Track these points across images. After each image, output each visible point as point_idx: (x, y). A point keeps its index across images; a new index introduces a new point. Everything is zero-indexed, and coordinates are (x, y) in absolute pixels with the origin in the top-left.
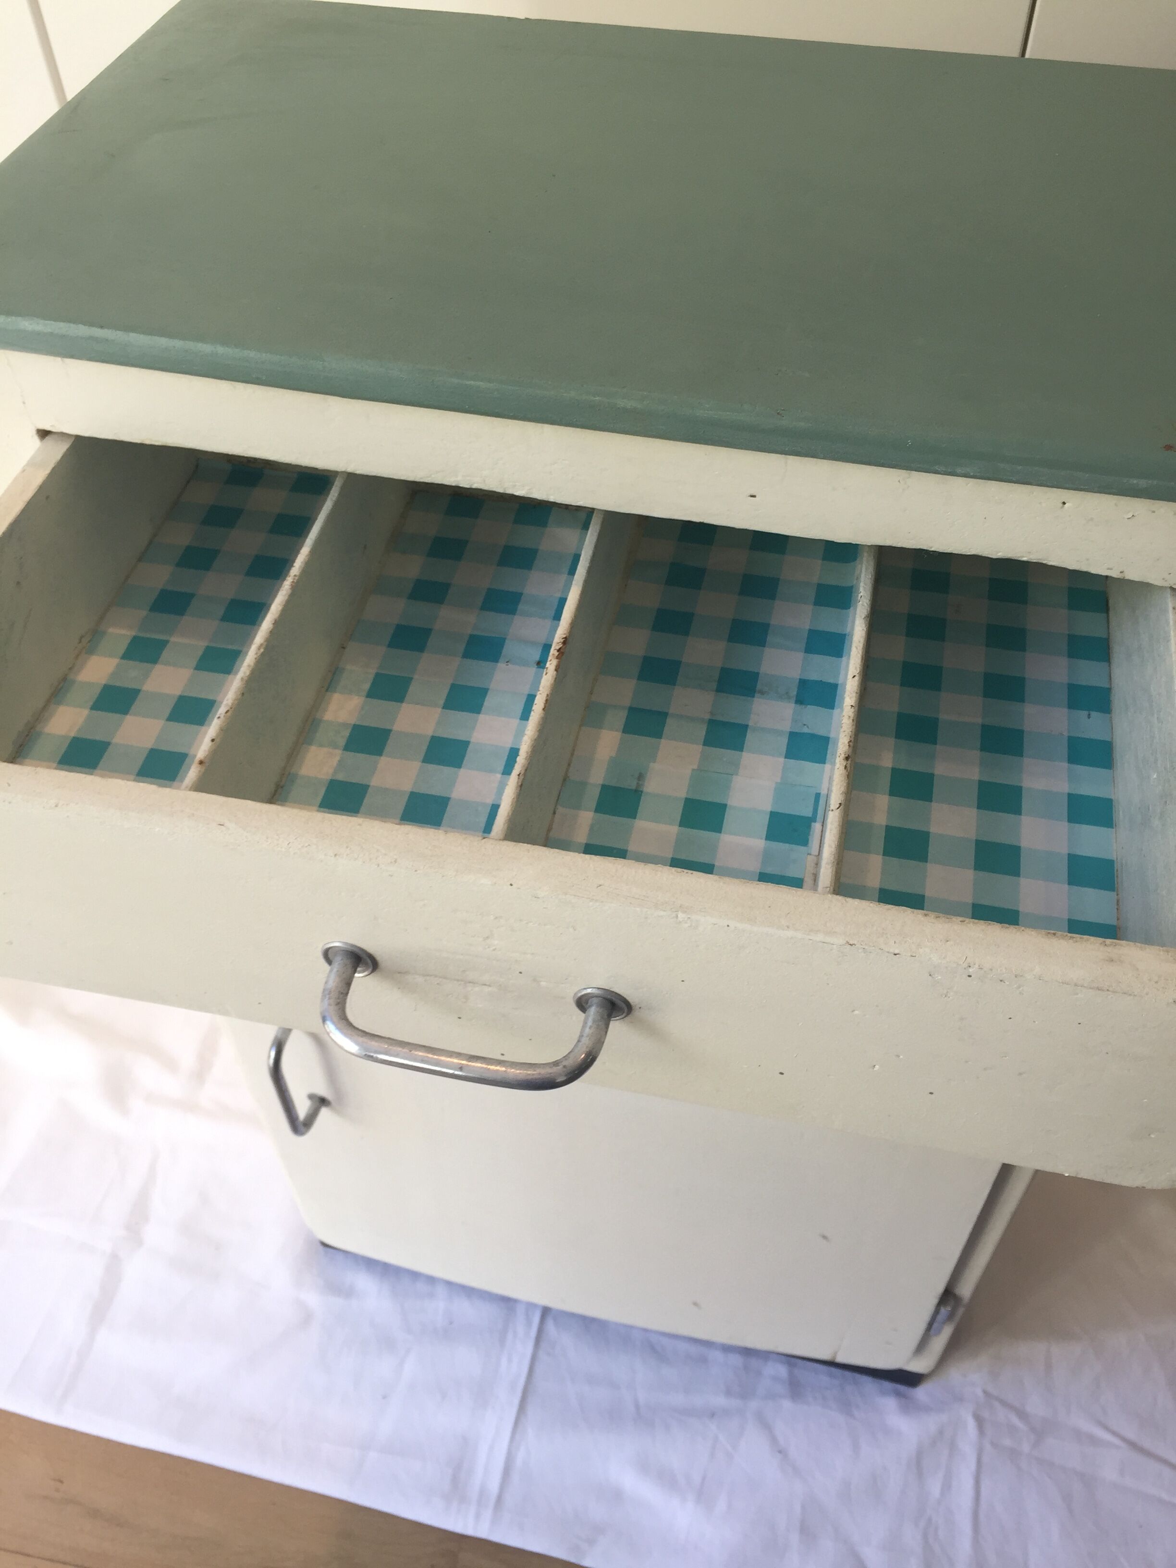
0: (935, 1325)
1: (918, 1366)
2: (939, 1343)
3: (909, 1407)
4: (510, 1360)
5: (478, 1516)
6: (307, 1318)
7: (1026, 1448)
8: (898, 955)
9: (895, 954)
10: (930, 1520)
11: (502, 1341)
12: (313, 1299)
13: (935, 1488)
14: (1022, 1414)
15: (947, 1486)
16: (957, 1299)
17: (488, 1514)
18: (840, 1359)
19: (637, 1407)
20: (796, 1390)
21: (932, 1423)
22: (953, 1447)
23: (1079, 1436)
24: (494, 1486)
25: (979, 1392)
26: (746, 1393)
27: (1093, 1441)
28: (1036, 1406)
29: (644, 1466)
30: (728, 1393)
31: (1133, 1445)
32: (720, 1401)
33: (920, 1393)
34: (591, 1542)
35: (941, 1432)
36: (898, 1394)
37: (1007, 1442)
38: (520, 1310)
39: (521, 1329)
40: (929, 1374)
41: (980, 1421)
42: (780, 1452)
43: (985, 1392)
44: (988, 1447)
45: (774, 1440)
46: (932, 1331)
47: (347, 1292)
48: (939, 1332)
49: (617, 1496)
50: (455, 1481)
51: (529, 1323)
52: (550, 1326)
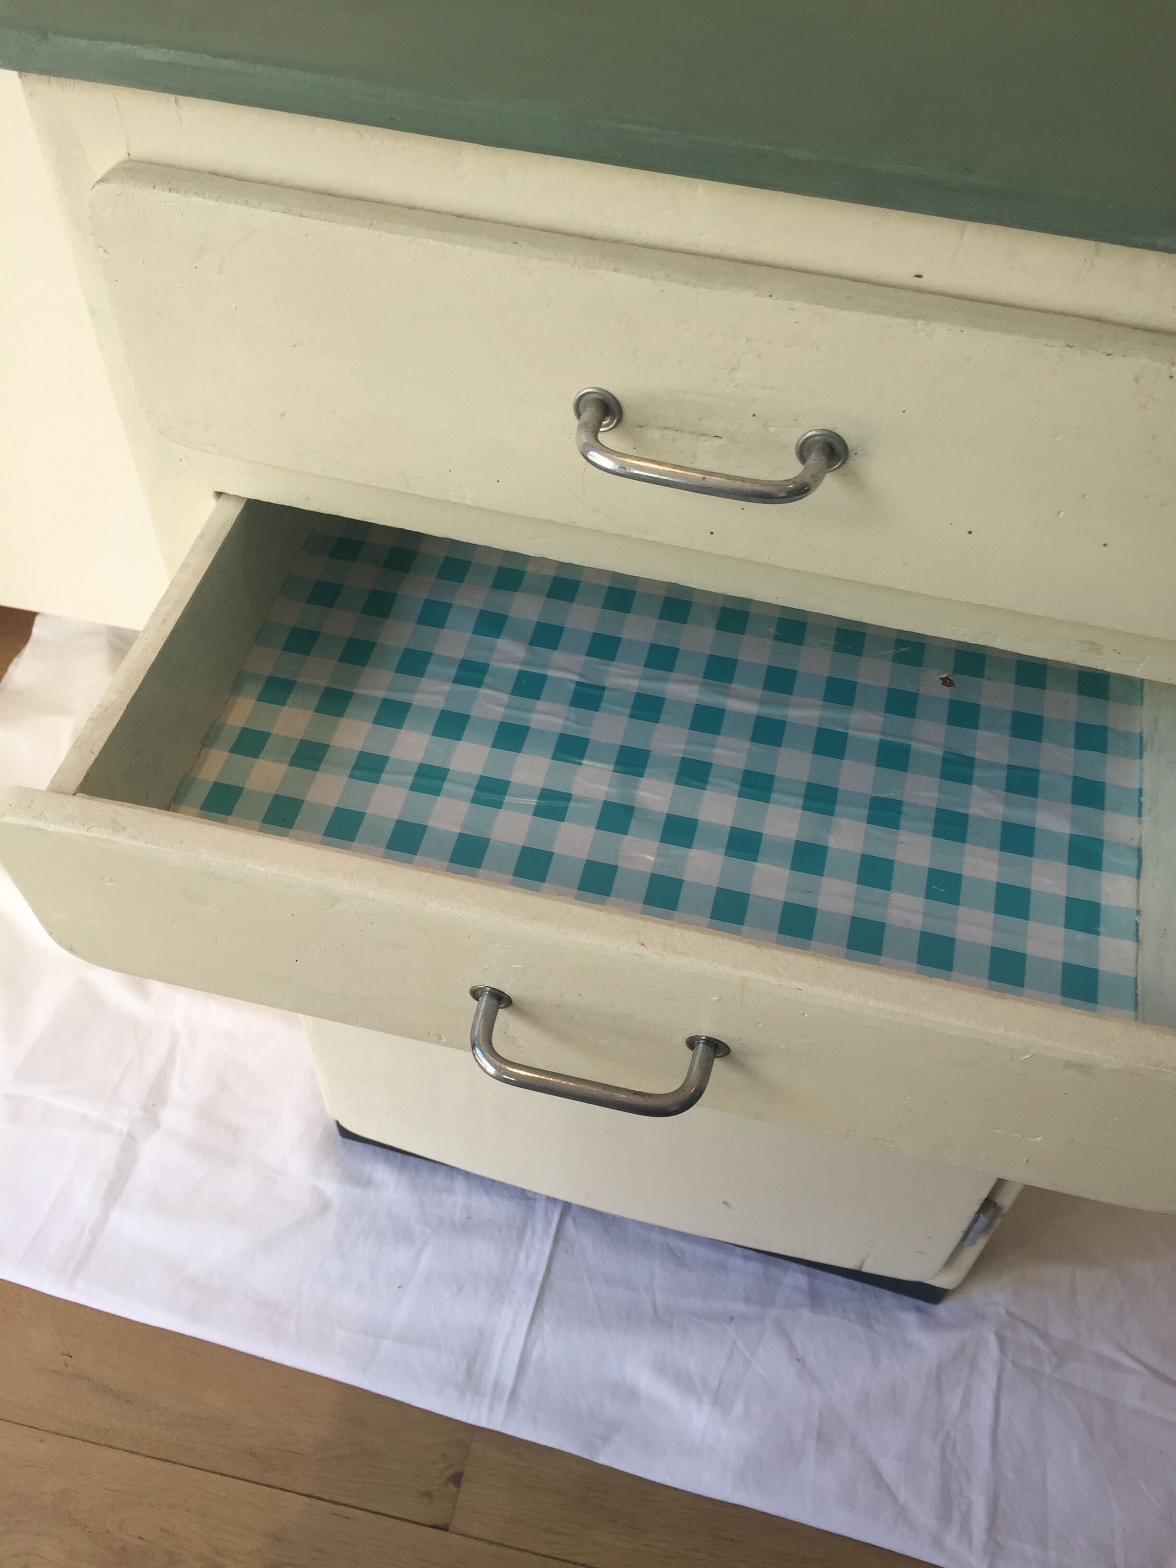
0: (971, 1235)
1: (942, 1281)
2: (971, 1254)
3: (931, 1324)
4: (528, 1257)
5: (491, 1409)
6: (324, 1207)
7: (1047, 1370)
8: (1111, 356)
9: (1109, 355)
10: (948, 1434)
11: (521, 1237)
12: (331, 1188)
13: (954, 1403)
14: (1044, 1335)
15: (966, 1402)
16: (997, 1208)
17: (502, 1407)
18: (866, 1269)
19: (655, 1308)
20: (816, 1301)
21: (952, 1339)
22: (973, 1366)
23: (1101, 1360)
24: (508, 1379)
25: (1002, 1311)
26: (765, 1302)
27: (1116, 1366)
28: (1059, 1329)
29: (661, 1369)
30: (747, 1300)
31: (1155, 1372)
32: (739, 1307)
33: (942, 1310)
34: (606, 1440)
35: (962, 1349)
36: (919, 1310)
37: (1029, 1363)
38: (540, 1207)
39: (539, 1228)
40: (955, 1289)
41: (1002, 1341)
42: (798, 1360)
43: (1009, 1313)
44: (1009, 1366)
45: (792, 1347)
46: (966, 1242)
47: (367, 1183)
48: (973, 1244)
49: (632, 1395)
50: (469, 1372)
51: (548, 1221)
52: (569, 1225)
